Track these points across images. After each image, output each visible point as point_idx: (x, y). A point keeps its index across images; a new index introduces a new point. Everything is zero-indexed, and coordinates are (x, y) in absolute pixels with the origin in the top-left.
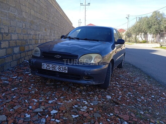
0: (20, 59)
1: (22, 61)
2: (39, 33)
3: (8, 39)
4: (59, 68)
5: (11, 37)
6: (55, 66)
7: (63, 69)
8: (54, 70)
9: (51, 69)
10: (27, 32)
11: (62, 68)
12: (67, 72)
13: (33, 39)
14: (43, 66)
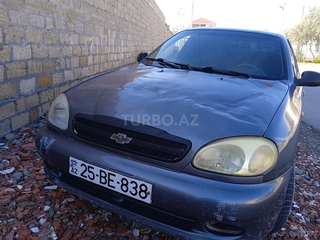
0: (38, 106)
1: (44, 111)
2: (91, 39)
3: (4, 61)
4: (123, 185)
5: (12, 54)
6: (109, 174)
7: (135, 188)
8: (106, 186)
9: (97, 181)
10: (59, 38)
11: (134, 185)
12: (148, 200)
13: (75, 55)
14: (72, 166)
